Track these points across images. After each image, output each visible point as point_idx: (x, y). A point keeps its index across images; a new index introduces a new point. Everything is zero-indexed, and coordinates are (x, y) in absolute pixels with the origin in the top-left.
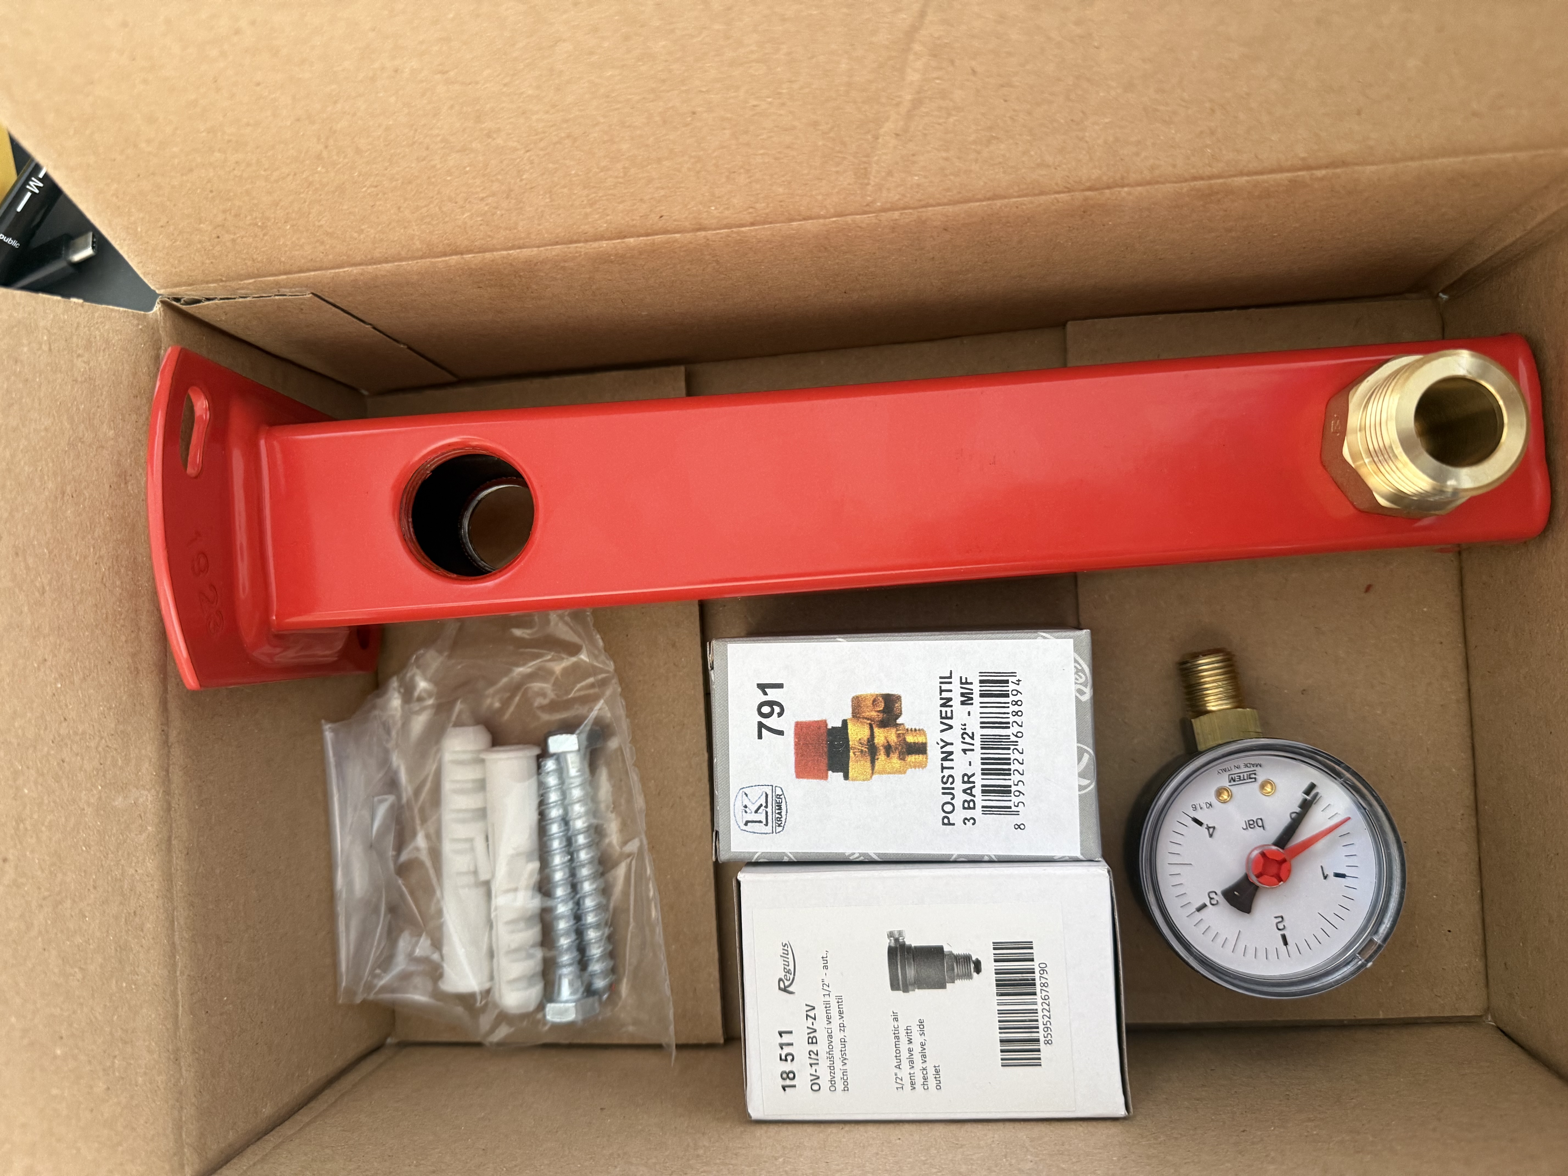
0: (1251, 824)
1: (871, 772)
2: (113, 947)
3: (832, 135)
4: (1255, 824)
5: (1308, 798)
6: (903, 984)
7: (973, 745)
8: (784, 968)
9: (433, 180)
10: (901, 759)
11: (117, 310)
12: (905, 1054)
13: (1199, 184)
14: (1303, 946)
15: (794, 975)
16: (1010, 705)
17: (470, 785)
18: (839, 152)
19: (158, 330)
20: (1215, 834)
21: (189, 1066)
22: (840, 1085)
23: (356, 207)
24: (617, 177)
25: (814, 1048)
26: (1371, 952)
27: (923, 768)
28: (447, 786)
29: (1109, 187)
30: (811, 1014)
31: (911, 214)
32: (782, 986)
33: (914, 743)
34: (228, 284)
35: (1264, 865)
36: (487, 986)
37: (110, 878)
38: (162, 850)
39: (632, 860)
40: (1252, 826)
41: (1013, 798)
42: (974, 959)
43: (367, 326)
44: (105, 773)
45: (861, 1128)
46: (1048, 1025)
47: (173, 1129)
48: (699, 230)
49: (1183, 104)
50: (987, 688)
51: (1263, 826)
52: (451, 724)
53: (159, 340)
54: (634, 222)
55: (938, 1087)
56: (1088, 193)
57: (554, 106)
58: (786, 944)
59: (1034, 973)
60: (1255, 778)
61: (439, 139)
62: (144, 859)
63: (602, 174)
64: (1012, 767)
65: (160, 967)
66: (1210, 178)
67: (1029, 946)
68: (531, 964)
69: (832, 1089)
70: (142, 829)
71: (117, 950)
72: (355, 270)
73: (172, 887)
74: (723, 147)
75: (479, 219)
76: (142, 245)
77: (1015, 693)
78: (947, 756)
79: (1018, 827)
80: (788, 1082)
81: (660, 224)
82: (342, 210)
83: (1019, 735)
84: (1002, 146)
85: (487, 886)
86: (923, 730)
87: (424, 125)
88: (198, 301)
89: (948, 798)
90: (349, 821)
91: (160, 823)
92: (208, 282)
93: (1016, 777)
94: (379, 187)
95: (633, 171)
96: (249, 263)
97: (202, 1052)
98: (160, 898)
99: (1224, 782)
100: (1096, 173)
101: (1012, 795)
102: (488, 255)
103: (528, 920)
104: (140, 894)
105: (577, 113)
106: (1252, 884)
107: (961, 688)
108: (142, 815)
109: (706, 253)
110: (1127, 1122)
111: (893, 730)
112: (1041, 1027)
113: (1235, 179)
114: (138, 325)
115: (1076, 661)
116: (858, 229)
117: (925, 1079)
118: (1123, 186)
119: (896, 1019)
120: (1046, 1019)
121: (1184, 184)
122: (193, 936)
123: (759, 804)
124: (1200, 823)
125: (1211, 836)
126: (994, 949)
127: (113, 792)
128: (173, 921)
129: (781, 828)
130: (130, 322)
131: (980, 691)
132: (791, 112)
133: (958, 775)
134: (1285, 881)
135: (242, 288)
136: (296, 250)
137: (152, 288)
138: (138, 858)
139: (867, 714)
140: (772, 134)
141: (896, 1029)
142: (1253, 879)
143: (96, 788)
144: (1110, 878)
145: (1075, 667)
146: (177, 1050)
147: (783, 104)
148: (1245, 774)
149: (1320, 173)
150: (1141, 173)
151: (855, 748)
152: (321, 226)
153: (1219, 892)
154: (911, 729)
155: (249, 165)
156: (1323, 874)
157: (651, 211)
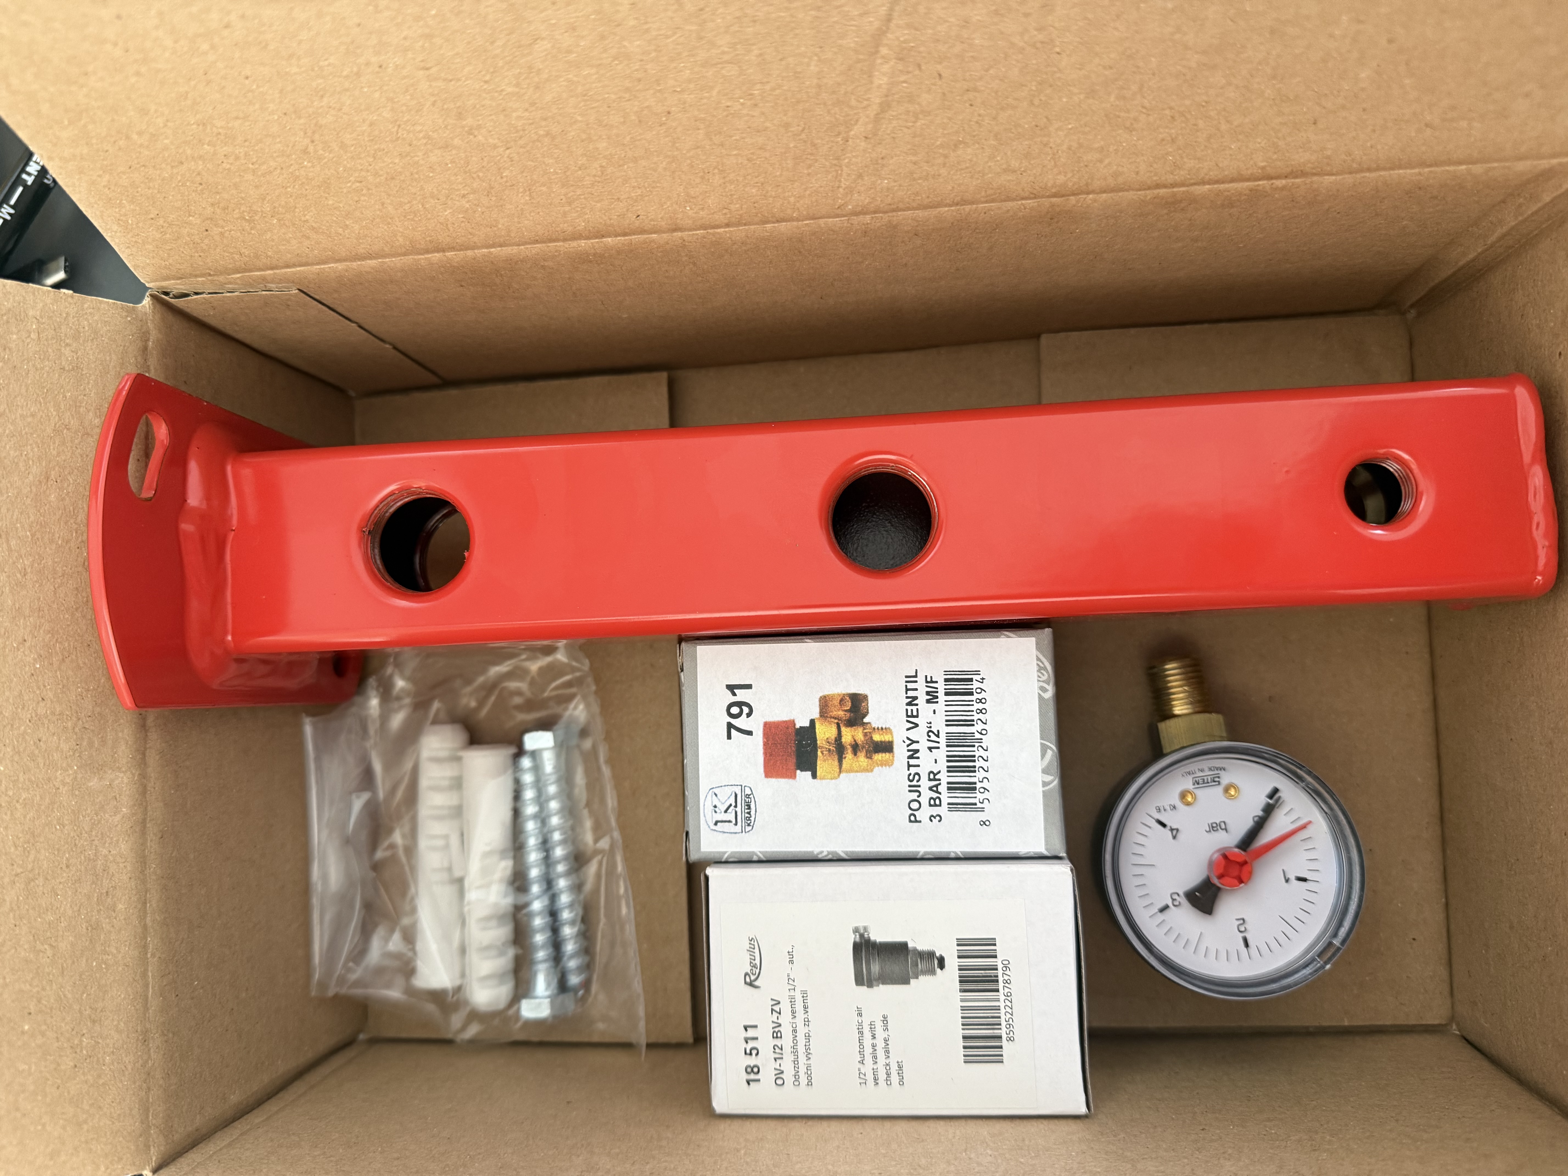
0: (1214, 827)
1: (838, 770)
2: (84, 927)
3: (803, 136)
4: (1219, 827)
5: (1271, 802)
6: (867, 979)
7: (939, 743)
8: (751, 963)
9: (417, 176)
10: (867, 758)
11: (106, 302)
12: (868, 1050)
13: (1162, 191)
14: (1264, 949)
15: (760, 969)
16: (974, 703)
17: (446, 783)
18: (811, 154)
19: (147, 323)
20: (1179, 836)
21: (158, 1047)
22: (803, 1080)
23: (340, 202)
24: (595, 176)
25: (778, 1042)
26: (1329, 954)
27: (889, 766)
28: (424, 782)
29: (1074, 194)
30: (777, 1008)
31: (882, 218)
32: (748, 980)
33: (881, 742)
34: (216, 278)
35: (1225, 868)
36: (458, 983)
37: (83, 858)
38: (136, 832)
39: (603, 857)
40: (1215, 829)
41: (978, 795)
42: (938, 955)
43: (353, 325)
44: (81, 753)
45: (825, 1124)
46: (1011, 1022)
47: (139, 1110)
48: (675, 230)
49: (1144, 111)
50: (952, 686)
51: (1226, 829)
52: (429, 722)
53: (147, 332)
54: (612, 221)
55: (901, 1083)
56: (1054, 200)
57: (533, 104)
58: (752, 939)
59: (997, 969)
60: (1219, 782)
61: (421, 135)
62: (118, 841)
63: (580, 172)
64: (977, 764)
65: (132, 948)
66: (1173, 185)
67: (992, 942)
68: (504, 962)
69: (797, 1083)
70: (117, 811)
71: (88, 929)
72: (340, 266)
73: (146, 868)
74: (698, 147)
75: (460, 216)
76: (132, 237)
77: (979, 691)
78: (913, 754)
79: (984, 823)
80: (752, 1076)
81: (637, 223)
82: (328, 205)
83: (984, 732)
84: (969, 151)
85: (459, 882)
86: (889, 728)
87: (408, 120)
88: (187, 295)
89: (914, 796)
90: (326, 815)
91: (135, 805)
92: (196, 276)
93: (981, 774)
94: (363, 183)
95: (609, 171)
96: (237, 257)
97: (171, 1035)
98: (133, 880)
99: (1187, 784)
100: (1061, 179)
101: (977, 791)
102: (469, 253)
103: (501, 918)
104: (113, 875)
105: (556, 111)
106: (1214, 885)
107: (927, 686)
108: (118, 796)
109: (683, 254)
110: (1087, 1120)
111: (860, 729)
112: (1004, 1023)
113: (1196, 187)
114: (127, 316)
115: (1038, 659)
116: (831, 233)
117: (888, 1075)
118: (1088, 193)
119: (860, 1015)
120: (1009, 1016)
121: (1148, 192)
122: (165, 918)
123: (728, 804)
124: (1164, 825)
125: (1174, 837)
126: (958, 945)
127: (89, 772)
128: (146, 903)
129: (750, 828)
130: (118, 314)
131: (945, 689)
132: (763, 113)
133: (924, 773)
134: (1246, 884)
135: (230, 283)
136: (283, 245)
137: (142, 281)
138: (112, 838)
139: (835, 713)
140: (744, 135)
141: (860, 1024)
142: (1215, 881)
143: (72, 768)
144: (1073, 876)
145: (1038, 665)
146: (146, 1032)
147: (756, 105)
148: (1209, 778)
149: (1279, 183)
150: (1105, 179)
151: (822, 747)
152: (307, 221)
153: (1181, 893)
154: (878, 728)
155: (237, 158)
156: (1285, 877)
157: (628, 210)
